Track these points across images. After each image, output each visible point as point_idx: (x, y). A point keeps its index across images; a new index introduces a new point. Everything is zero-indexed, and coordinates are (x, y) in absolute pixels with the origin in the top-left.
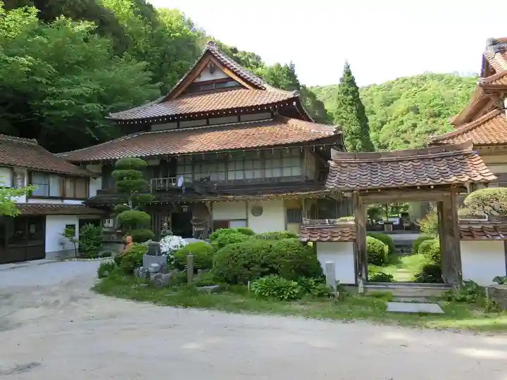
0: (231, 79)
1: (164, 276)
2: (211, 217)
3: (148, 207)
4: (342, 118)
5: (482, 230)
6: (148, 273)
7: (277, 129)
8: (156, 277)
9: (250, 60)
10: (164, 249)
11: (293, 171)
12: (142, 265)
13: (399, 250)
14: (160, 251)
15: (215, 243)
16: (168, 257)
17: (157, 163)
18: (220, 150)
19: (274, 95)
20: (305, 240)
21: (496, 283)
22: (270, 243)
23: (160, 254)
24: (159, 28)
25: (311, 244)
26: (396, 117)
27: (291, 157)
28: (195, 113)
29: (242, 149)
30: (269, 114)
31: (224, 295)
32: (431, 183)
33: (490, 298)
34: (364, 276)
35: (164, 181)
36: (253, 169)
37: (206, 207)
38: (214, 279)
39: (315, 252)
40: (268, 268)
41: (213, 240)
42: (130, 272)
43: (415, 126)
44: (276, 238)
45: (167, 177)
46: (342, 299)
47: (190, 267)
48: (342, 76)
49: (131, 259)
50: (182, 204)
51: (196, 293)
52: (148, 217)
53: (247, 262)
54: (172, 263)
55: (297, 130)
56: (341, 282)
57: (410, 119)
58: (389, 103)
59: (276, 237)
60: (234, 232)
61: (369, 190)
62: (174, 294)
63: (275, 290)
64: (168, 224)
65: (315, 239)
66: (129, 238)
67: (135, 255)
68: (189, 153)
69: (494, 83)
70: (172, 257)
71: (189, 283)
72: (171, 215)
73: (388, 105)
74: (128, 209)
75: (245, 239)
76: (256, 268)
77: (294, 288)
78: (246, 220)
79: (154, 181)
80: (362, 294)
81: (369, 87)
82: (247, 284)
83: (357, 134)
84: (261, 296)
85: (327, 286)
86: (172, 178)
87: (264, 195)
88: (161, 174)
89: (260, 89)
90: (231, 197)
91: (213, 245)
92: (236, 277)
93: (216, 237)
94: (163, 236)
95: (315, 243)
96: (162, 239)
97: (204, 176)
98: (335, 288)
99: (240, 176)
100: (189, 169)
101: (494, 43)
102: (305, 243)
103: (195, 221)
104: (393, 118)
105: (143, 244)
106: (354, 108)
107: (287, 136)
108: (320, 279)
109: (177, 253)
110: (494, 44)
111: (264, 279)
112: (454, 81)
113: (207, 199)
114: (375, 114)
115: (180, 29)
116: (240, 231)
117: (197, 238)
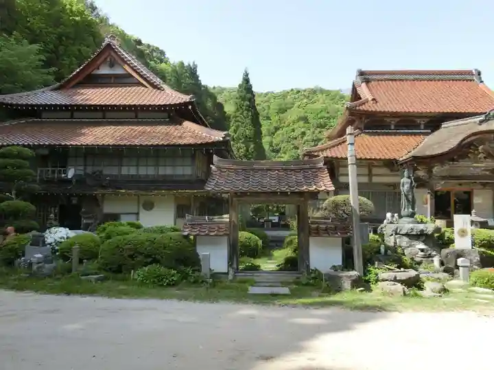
0: (131, 76)
1: (47, 266)
2: (102, 210)
3: (33, 198)
4: (238, 121)
5: (326, 230)
6: (31, 264)
7: (171, 129)
8: (38, 268)
9: (155, 54)
10: (49, 240)
11: (185, 170)
12: (24, 256)
13: (274, 244)
14: (44, 241)
15: (103, 235)
16: (53, 249)
17: (46, 152)
18: (114, 145)
19: (171, 96)
20: (186, 233)
21: (333, 271)
22: (155, 235)
23: (44, 244)
24: (57, 8)
25: (192, 237)
26: (288, 126)
27: (183, 156)
28: (91, 106)
29: (136, 145)
30: (166, 115)
31: (108, 284)
32: (288, 190)
33: (326, 281)
34: (235, 266)
35: (53, 172)
36: (147, 166)
37: (97, 200)
38: (99, 269)
39: (194, 245)
40: (152, 258)
41: (101, 232)
42: (10, 263)
43: (304, 134)
44: (162, 232)
45: (56, 167)
46: (214, 285)
47: (75, 257)
48: (241, 83)
49: (11, 250)
50: (71, 195)
51: (80, 282)
52: (33, 207)
53: (132, 253)
54: (57, 254)
55: (191, 132)
56: (215, 271)
57: (300, 127)
58: (282, 110)
59: (162, 230)
60: (123, 225)
61: (241, 193)
62: (57, 283)
63: (155, 277)
64: (55, 216)
65: (195, 233)
66: (10, 229)
67: (17, 246)
68: (82, 145)
69: (357, 108)
70: (57, 248)
71: (74, 273)
72: (58, 206)
73: (283, 113)
74: (12, 199)
75: (132, 232)
76: (140, 258)
77: (173, 276)
78: (137, 214)
79: (42, 171)
80: (231, 281)
81: (267, 94)
82: (130, 273)
83: (250, 138)
84: (142, 283)
85: (202, 274)
86: (62, 169)
87: (156, 191)
88: (49, 164)
89: (159, 89)
90: (123, 191)
91: (101, 237)
92: (120, 266)
93: (104, 229)
94: (49, 228)
95: (195, 236)
96: (48, 231)
97: (96, 169)
98: (209, 276)
99: (133, 171)
100: (81, 161)
101: (362, 73)
102: (187, 237)
103: (85, 213)
104: (285, 125)
105: (26, 235)
106: (250, 114)
107: (180, 137)
108: (197, 268)
109: (62, 244)
110: (361, 75)
111: (146, 269)
112: (338, 97)
113: (99, 192)
114: (270, 120)
115: (81, 13)
116: (129, 224)
117: (86, 230)
